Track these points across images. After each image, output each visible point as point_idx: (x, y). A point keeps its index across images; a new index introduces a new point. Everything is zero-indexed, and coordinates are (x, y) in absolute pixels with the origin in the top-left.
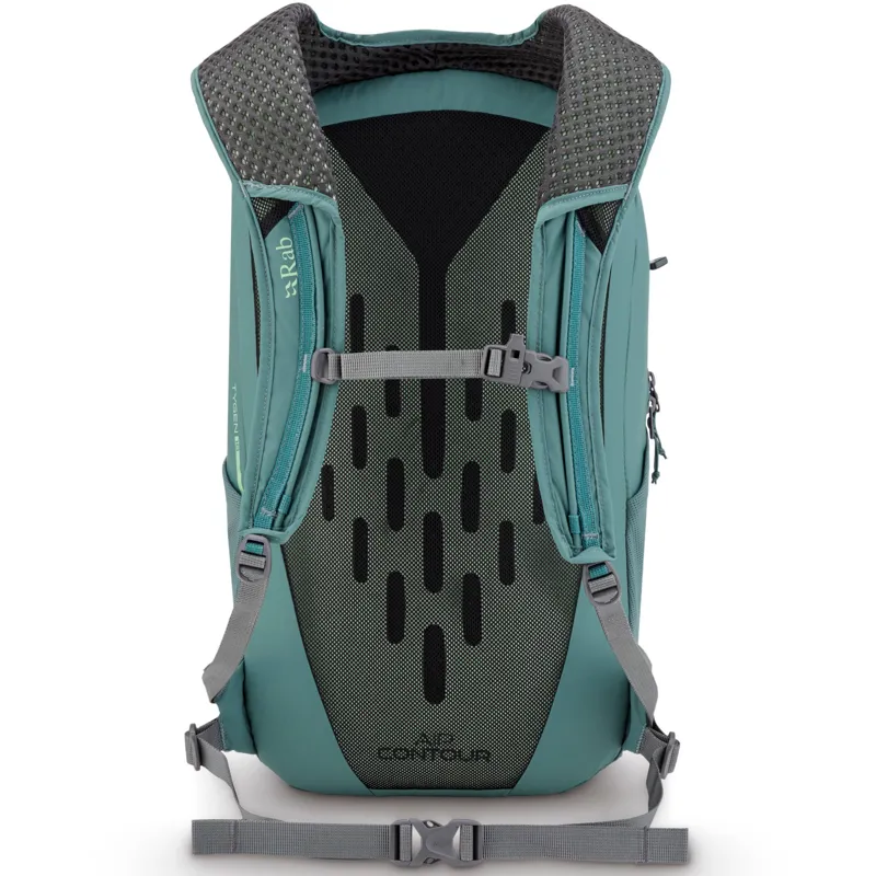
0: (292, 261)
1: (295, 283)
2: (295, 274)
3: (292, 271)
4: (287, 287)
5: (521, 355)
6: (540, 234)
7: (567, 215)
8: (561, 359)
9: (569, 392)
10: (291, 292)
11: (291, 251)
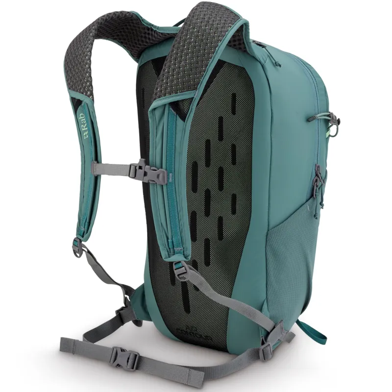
0: (85, 124)
1: (87, 133)
2: (87, 129)
3: (85, 128)
4: (85, 134)
5: (143, 168)
6: (152, 115)
7: (165, 105)
8: (162, 170)
9: (168, 184)
10: (86, 136)
11: (84, 119)
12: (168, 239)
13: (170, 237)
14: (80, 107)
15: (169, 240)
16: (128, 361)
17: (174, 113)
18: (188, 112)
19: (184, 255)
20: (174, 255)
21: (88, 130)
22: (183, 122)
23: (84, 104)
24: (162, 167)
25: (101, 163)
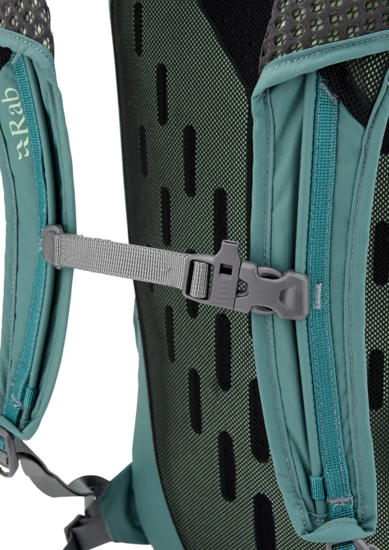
0: (20, 117)
1: (26, 143)
2: (26, 131)
3: (22, 128)
4: (19, 146)
5: (234, 269)
6: (261, 105)
7: (304, 77)
8: (296, 276)
9: (311, 317)
10: (24, 153)
11: (19, 105)
13: (315, 470)
14: (4, 68)
17: (333, 98)
18: (377, 95)
19: (356, 516)
20: (327, 520)
21: (32, 135)
22: (360, 127)
23: (19, 61)
24: (293, 267)
25: (75, 232)
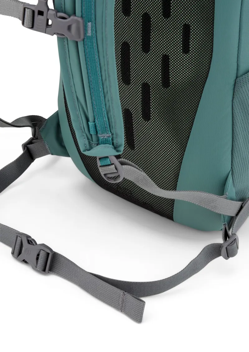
5: (45, 14)
8: (76, 18)
9: (85, 40)
12: (88, 120)
13: (91, 119)
15: (90, 123)
16: (37, 259)
19: (113, 144)
20: (98, 145)
24: (74, 13)
